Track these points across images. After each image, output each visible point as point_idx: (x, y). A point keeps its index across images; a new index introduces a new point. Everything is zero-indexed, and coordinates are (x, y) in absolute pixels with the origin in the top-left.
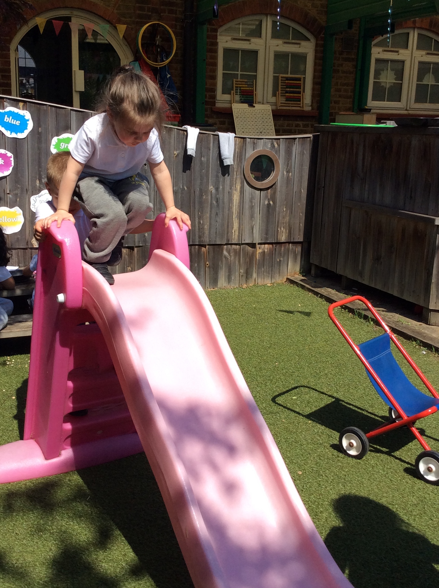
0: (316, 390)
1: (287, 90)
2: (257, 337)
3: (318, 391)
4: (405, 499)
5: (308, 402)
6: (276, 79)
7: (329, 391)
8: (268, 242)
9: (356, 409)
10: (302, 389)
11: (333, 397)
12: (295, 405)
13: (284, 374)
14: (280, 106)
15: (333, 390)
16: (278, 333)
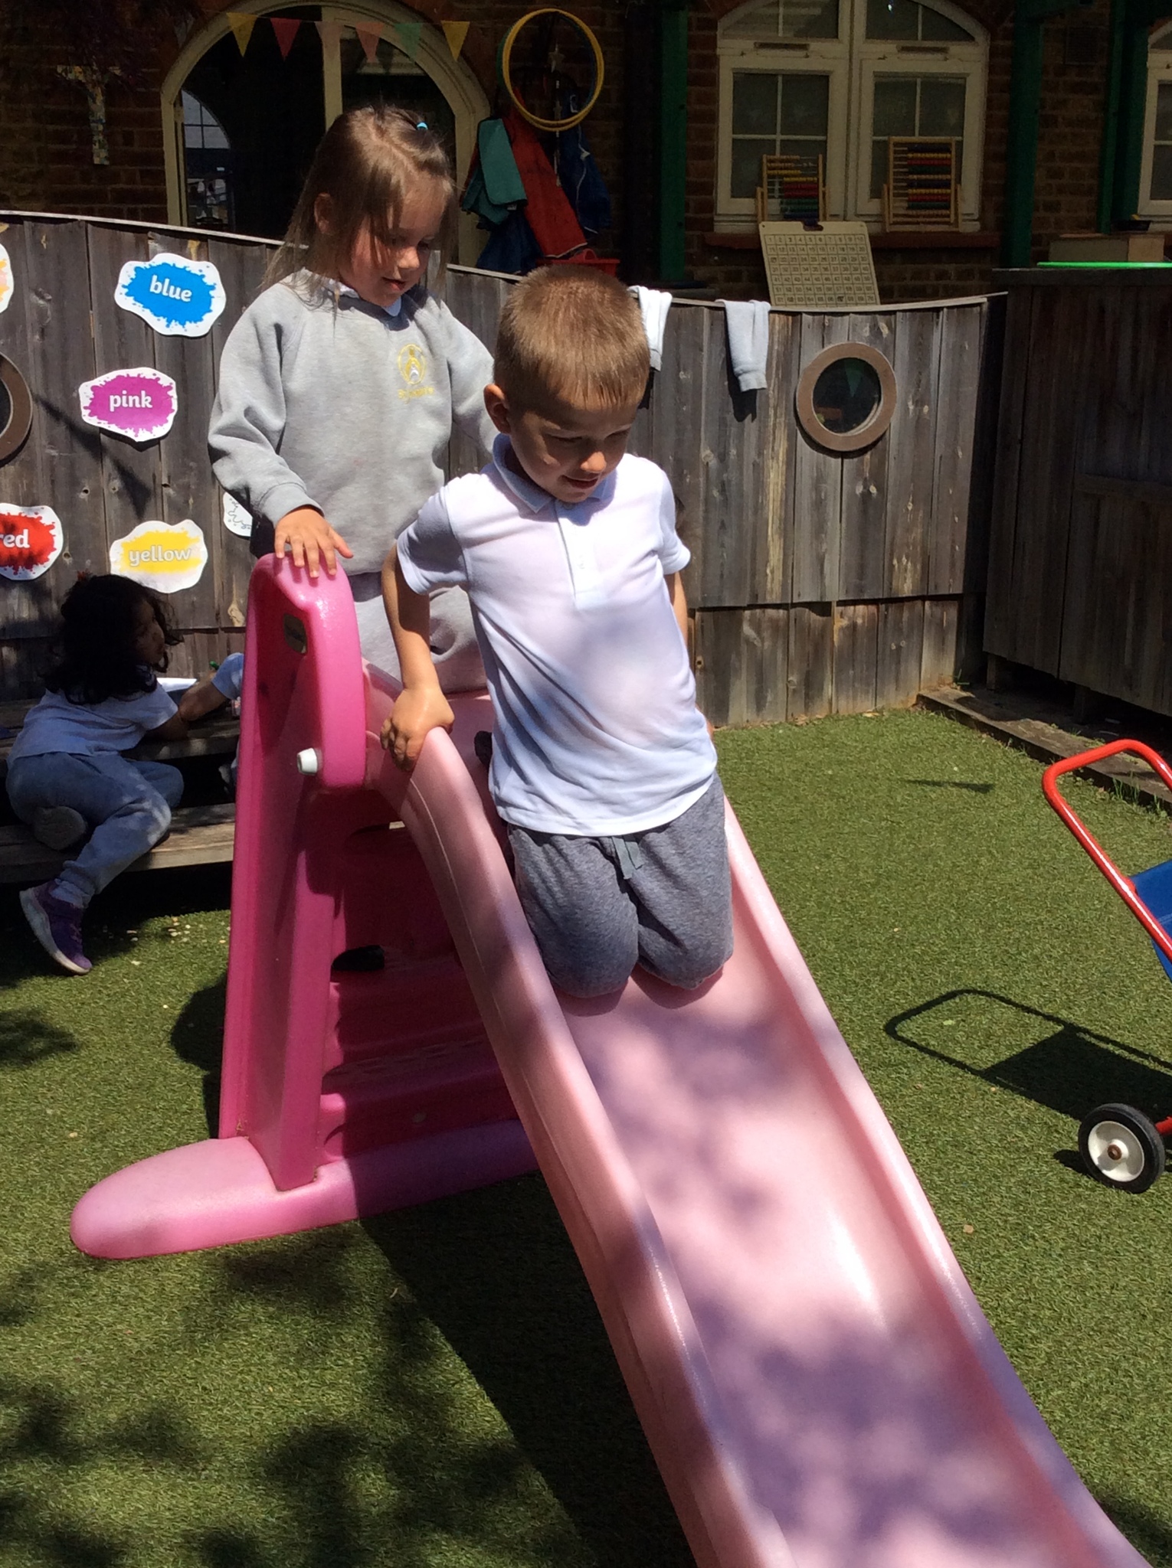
0: (1009, 1002)
1: (912, 180)
2: (839, 856)
3: (1017, 1006)
5: (989, 1036)
6: (880, 149)
7: (1045, 1005)
8: (866, 597)
9: (1128, 1052)
10: (969, 1000)
11: (1058, 1021)
12: (950, 1044)
13: (917, 956)
14: (895, 223)
15: (1058, 1000)
16: (898, 846)
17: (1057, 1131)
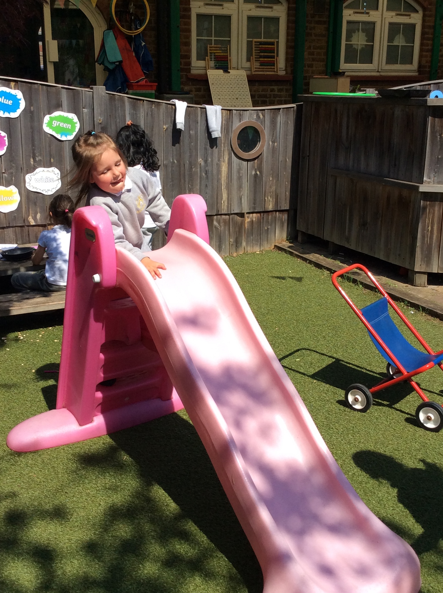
0: (317, 352)
1: (261, 55)
3: (319, 353)
4: (409, 445)
5: (311, 364)
6: (249, 44)
7: (329, 353)
8: (256, 211)
9: (356, 368)
10: (304, 352)
11: (333, 358)
12: (299, 367)
13: (285, 338)
14: (256, 71)
15: (332, 351)
16: (274, 300)
17: (336, 394)
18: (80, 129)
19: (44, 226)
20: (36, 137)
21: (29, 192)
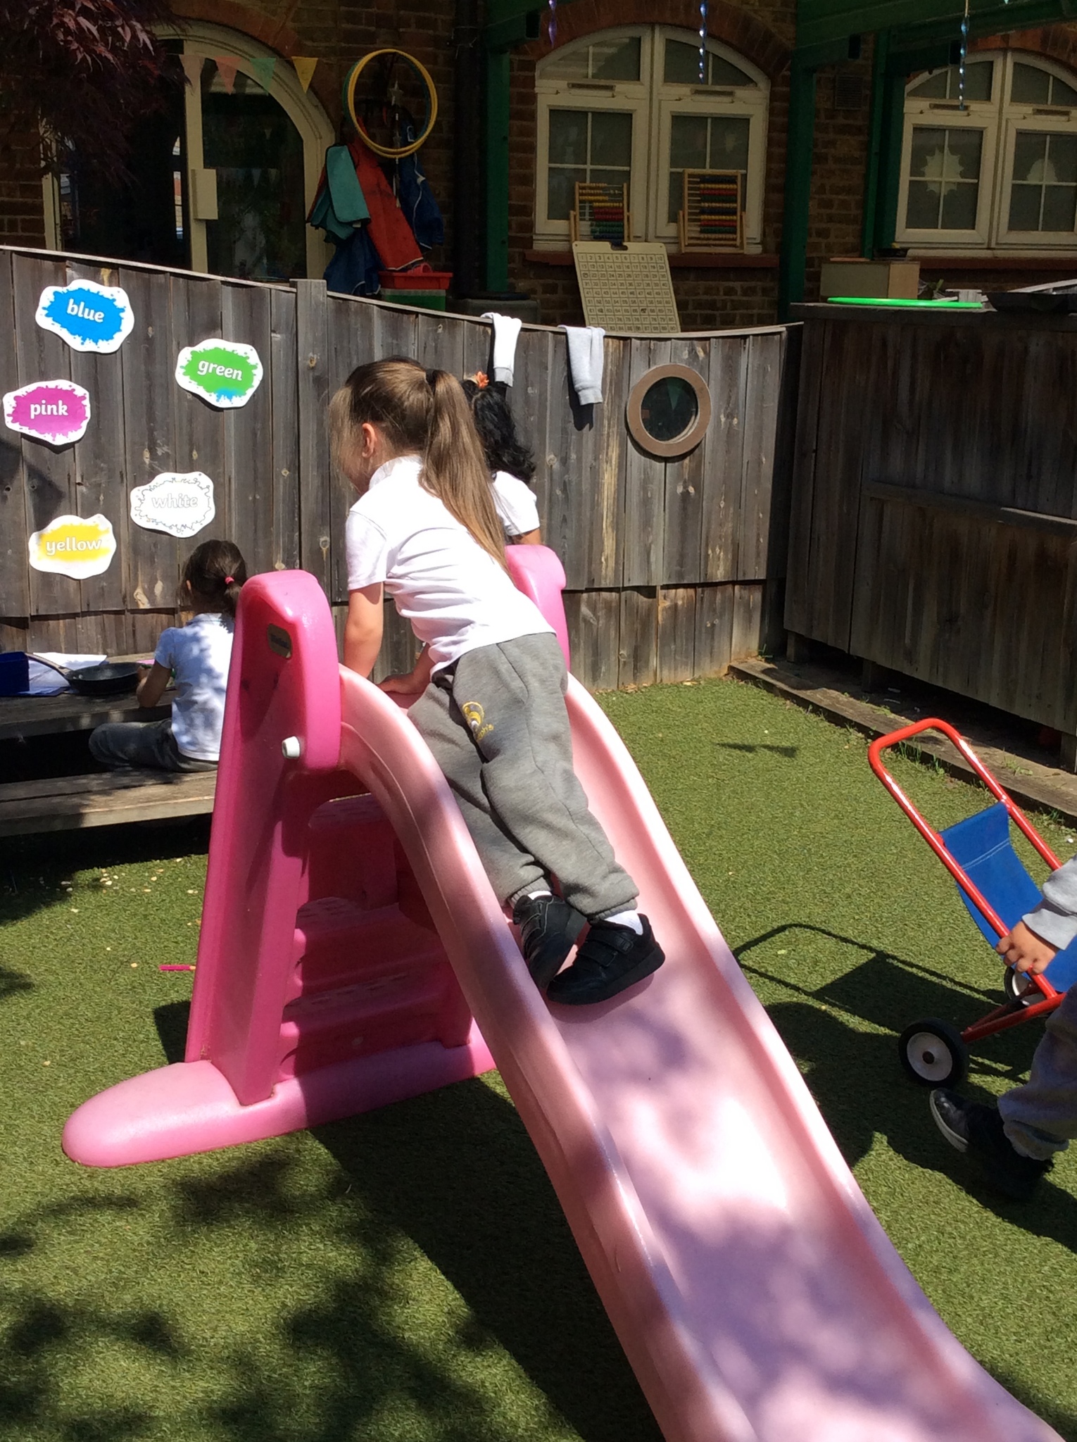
0: (829, 934)
1: (704, 207)
3: (835, 936)
5: (816, 963)
6: (676, 180)
7: (859, 936)
8: (685, 581)
9: (928, 976)
10: (797, 933)
11: (871, 949)
12: (785, 970)
13: (750, 896)
14: (689, 245)
15: (869, 931)
16: (725, 800)
18: (263, 381)
19: (171, 612)
20: (159, 401)
21: (138, 530)
